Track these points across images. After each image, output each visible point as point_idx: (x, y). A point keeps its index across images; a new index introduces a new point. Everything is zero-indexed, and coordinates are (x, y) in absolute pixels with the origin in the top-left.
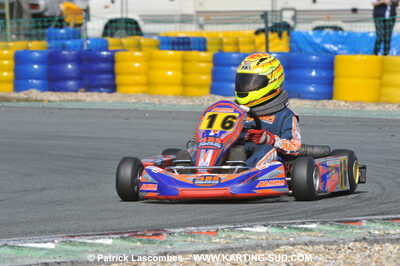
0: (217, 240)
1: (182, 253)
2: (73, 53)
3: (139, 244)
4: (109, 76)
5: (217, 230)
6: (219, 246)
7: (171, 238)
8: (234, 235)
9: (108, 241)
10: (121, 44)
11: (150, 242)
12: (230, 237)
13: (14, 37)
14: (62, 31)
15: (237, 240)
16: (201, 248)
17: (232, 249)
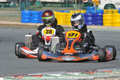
0: (111, 74)
1: (99, 78)
2: (91, 14)
3: (86, 75)
4: (101, 21)
5: (112, 71)
6: (111, 76)
7: (97, 73)
8: (116, 72)
9: (77, 74)
10: (108, 11)
11: (90, 74)
12: (115, 73)
13: (79, 9)
14: (91, 7)
15: (117, 74)
16: (105, 76)
17: (115, 77)
